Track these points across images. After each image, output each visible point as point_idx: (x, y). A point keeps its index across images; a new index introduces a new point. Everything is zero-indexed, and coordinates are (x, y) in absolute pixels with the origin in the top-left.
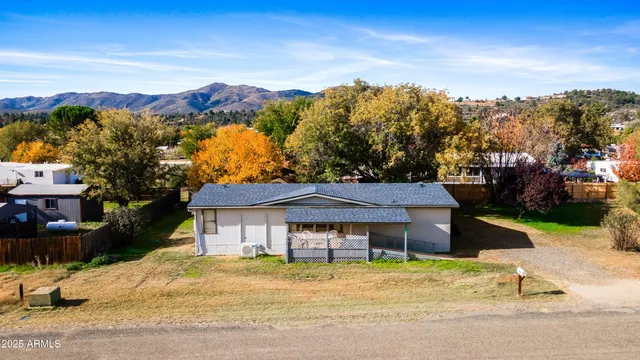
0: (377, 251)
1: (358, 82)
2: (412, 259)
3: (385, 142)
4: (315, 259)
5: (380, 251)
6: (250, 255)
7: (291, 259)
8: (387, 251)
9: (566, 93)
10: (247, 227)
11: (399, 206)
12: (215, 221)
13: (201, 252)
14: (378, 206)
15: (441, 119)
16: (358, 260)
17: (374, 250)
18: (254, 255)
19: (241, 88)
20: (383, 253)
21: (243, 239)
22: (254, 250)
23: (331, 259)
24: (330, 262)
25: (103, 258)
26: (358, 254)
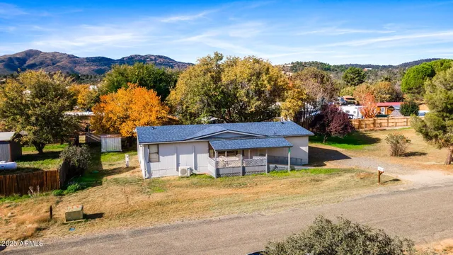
0: (272, 166)
1: (216, 54)
2: (292, 169)
3: (247, 95)
4: (234, 174)
5: (274, 166)
6: (186, 175)
7: (218, 175)
8: (278, 166)
9: (292, 63)
10: (180, 156)
11: (279, 136)
12: (158, 153)
13: (147, 176)
14: (267, 136)
15: (279, 80)
16: (261, 173)
17: (271, 165)
18: (189, 175)
19: (54, 54)
20: (276, 167)
21: (178, 165)
22: (189, 171)
23: (244, 173)
24: (243, 175)
25: (77, 185)
26: (260, 168)
